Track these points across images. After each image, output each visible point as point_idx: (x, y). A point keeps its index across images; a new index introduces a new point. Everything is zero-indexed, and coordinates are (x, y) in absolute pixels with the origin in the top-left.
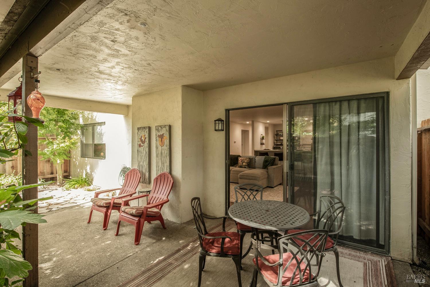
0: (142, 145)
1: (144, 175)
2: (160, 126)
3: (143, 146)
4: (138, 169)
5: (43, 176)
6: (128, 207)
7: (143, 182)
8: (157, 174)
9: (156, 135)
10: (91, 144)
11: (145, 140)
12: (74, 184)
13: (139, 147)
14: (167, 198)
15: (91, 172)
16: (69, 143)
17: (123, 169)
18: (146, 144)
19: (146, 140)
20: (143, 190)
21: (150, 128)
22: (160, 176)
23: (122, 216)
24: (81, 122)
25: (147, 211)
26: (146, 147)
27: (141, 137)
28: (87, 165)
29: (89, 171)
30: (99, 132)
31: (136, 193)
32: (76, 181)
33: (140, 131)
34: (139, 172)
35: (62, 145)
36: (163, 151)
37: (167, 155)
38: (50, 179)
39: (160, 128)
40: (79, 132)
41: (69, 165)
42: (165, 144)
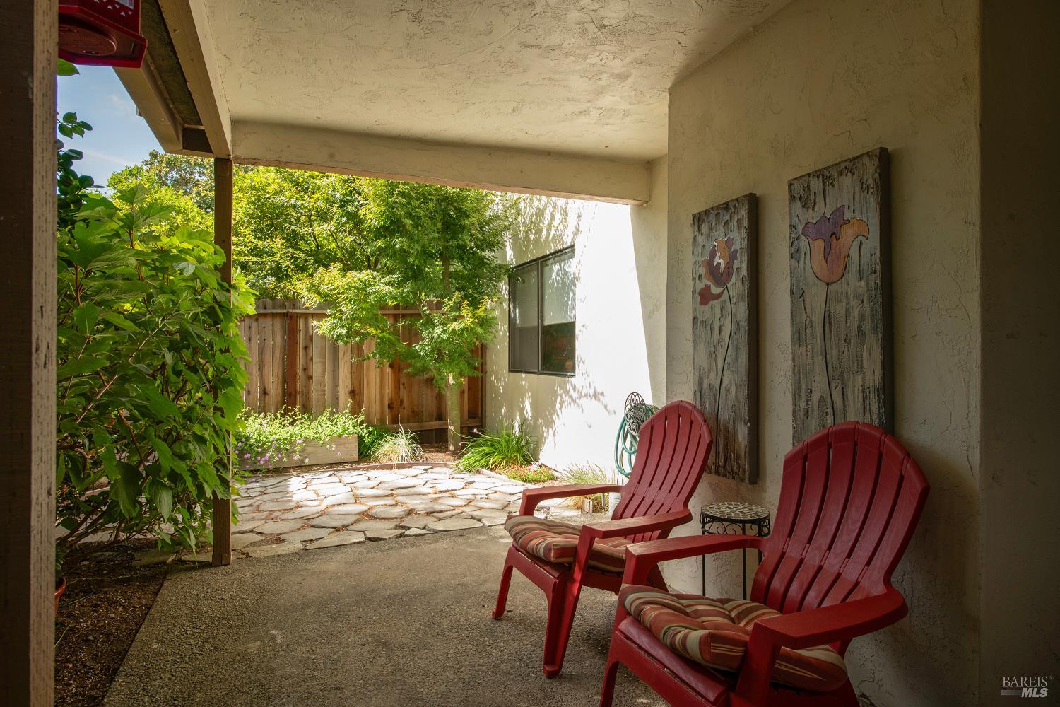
0: (715, 290)
1: (726, 437)
2: (818, 174)
3: (720, 295)
4: (698, 406)
5: (419, 422)
6: (658, 596)
7: (721, 470)
8: (796, 436)
9: (792, 227)
10: (534, 328)
11: (729, 266)
12: (487, 454)
13: (701, 303)
14: (887, 580)
15: (535, 417)
16: (472, 320)
17: (630, 410)
18: (737, 285)
19: (736, 264)
20: (724, 509)
21: (754, 204)
22: (826, 442)
23: (627, 637)
24: (509, 256)
25: (775, 654)
26: (734, 301)
27: (713, 255)
28: (523, 397)
29: (529, 415)
30: (558, 283)
31: (687, 518)
32: (492, 445)
33: (705, 228)
34: (700, 419)
35: (455, 326)
36: (839, 309)
37: (867, 326)
38: (433, 434)
39: (816, 185)
40: (504, 287)
41: (482, 396)
42: (854, 266)
